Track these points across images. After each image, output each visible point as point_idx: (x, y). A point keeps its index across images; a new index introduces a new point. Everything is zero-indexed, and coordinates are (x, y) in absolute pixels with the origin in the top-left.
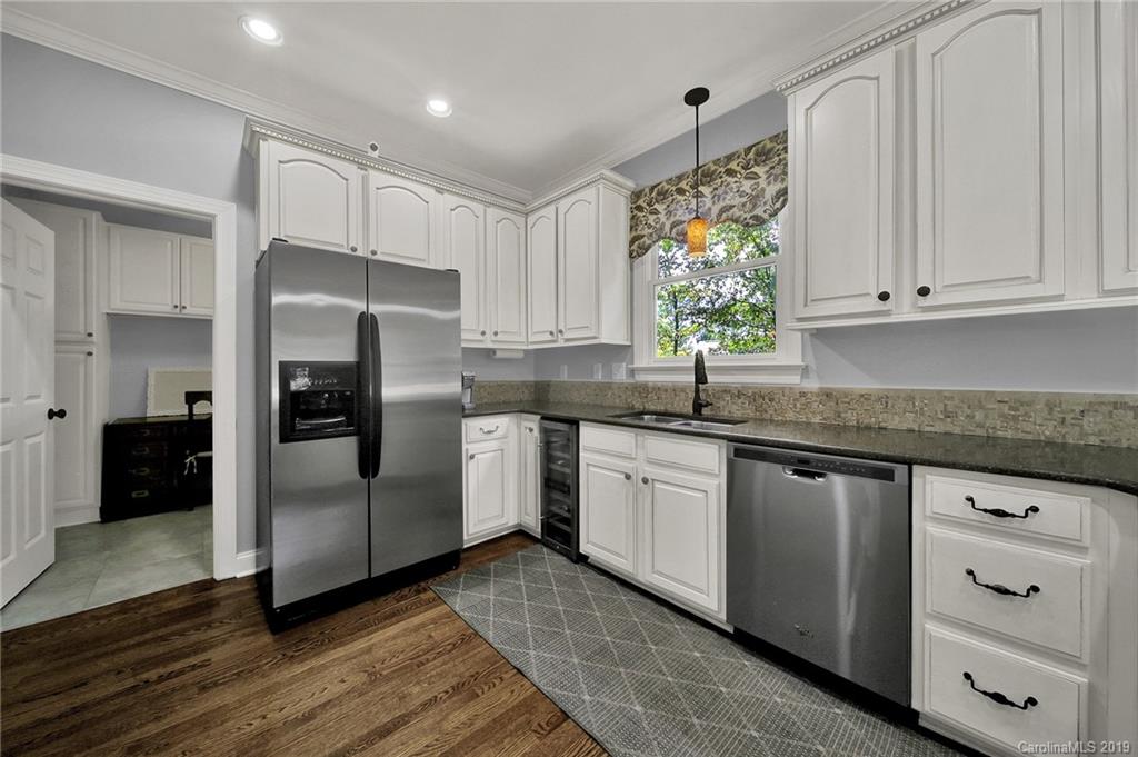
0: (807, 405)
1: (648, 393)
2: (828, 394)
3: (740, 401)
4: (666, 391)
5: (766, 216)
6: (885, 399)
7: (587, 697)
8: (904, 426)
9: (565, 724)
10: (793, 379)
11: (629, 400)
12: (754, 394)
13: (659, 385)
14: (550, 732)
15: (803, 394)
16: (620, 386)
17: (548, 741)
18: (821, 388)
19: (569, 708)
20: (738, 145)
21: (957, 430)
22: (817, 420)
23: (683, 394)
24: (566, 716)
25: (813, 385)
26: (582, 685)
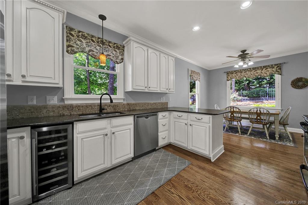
0: (125, 107)
1: (73, 108)
2: (128, 104)
3: (110, 108)
4: (83, 106)
5: (119, 62)
6: (136, 104)
7: (147, 188)
8: (138, 109)
9: (156, 193)
10: (122, 101)
11: (61, 112)
12: (113, 105)
13: (79, 105)
14: (158, 196)
15: (124, 104)
16: (53, 107)
17: (161, 197)
18: (127, 103)
19: (151, 192)
20: (113, 41)
21: (143, 108)
22: (126, 110)
23: (90, 107)
24: (153, 193)
25: (125, 102)
26: (143, 188)
